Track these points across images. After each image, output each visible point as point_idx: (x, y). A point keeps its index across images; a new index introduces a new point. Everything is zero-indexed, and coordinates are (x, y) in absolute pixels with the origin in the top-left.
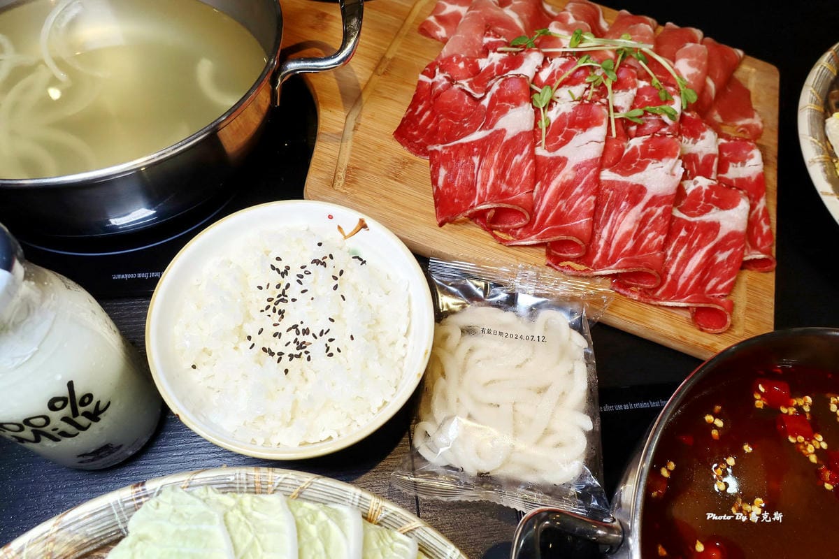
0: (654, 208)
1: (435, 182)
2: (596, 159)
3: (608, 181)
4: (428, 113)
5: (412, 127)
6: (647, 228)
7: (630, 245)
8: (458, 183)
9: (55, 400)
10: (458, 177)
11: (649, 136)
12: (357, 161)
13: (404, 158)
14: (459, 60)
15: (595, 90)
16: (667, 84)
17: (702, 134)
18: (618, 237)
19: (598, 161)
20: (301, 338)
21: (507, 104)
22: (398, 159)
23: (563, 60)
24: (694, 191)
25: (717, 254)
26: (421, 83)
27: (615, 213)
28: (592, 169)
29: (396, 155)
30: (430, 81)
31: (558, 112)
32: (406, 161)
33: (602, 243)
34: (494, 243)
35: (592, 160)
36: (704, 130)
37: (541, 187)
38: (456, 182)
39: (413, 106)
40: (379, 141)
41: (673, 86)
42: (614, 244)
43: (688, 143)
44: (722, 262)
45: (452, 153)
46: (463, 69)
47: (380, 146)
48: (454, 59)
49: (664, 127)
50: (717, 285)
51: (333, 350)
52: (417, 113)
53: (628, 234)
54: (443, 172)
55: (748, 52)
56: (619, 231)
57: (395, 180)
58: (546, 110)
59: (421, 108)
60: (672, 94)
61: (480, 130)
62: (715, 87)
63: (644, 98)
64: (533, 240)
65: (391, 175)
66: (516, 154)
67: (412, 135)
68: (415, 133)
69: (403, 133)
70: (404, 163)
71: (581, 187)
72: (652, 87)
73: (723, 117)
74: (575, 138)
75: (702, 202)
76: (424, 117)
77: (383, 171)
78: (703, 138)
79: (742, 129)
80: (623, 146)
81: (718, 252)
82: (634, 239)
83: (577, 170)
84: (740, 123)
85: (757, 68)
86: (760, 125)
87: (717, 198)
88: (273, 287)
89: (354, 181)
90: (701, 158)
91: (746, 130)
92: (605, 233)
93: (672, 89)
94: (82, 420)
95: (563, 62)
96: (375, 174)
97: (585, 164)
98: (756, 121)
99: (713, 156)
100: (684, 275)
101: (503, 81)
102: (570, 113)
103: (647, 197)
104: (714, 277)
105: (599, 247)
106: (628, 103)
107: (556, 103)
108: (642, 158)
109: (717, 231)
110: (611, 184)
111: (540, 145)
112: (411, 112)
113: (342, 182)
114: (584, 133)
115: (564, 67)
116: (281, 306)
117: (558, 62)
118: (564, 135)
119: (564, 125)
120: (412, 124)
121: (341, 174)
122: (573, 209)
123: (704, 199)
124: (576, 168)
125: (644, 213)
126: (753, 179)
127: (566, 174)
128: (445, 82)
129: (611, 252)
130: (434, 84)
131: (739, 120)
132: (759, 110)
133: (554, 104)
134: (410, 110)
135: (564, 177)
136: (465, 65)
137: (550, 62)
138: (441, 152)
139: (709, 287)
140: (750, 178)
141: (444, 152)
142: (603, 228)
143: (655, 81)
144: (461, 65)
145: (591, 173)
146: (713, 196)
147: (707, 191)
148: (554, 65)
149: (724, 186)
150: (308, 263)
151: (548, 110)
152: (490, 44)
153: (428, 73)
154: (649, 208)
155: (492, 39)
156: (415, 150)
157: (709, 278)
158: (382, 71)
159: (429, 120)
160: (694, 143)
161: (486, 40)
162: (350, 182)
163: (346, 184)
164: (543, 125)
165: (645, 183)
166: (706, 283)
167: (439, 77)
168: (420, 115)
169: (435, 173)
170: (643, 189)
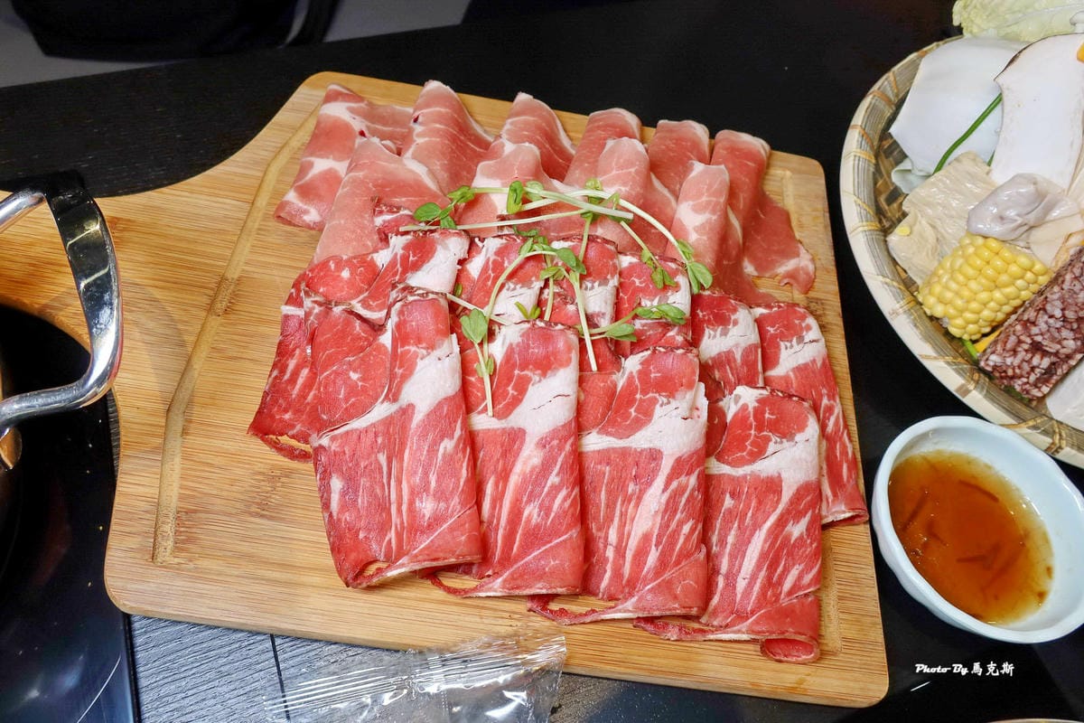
0: (683, 479)
1: (326, 505)
2: (570, 422)
3: (599, 451)
4: (305, 372)
5: (280, 406)
6: (678, 516)
7: (653, 557)
8: (363, 503)
10: (361, 493)
11: (649, 352)
12: (193, 497)
13: (273, 467)
14: (340, 264)
15: (557, 290)
16: (664, 258)
17: (733, 317)
18: (633, 544)
19: (573, 424)
21: (413, 349)
22: (263, 474)
23: (497, 243)
24: (736, 415)
25: (789, 528)
26: (287, 317)
27: (623, 502)
28: (566, 442)
29: (259, 467)
30: (300, 313)
31: (503, 344)
32: (278, 473)
33: (610, 553)
35: (563, 426)
36: (735, 310)
37: (496, 484)
38: (360, 501)
39: (280, 365)
40: (228, 446)
41: (674, 260)
42: (629, 555)
43: (715, 336)
44: (801, 537)
45: (346, 449)
46: (350, 279)
47: (231, 455)
48: (332, 265)
49: (669, 330)
50: (800, 577)
52: (287, 376)
53: (646, 538)
54: (337, 484)
55: (776, 145)
56: (633, 533)
57: (262, 516)
58: (485, 346)
59: (292, 364)
60: (674, 274)
61: (382, 402)
62: (741, 225)
63: (634, 282)
64: (496, 591)
65: (254, 509)
66: (442, 439)
67: (281, 420)
68: (287, 416)
69: (263, 427)
70: (273, 478)
71: (558, 475)
72: (642, 263)
74: (532, 391)
75: (753, 432)
76: (300, 381)
77: (238, 505)
78: (736, 323)
79: (786, 281)
80: (612, 382)
81: (791, 524)
82: (657, 546)
83: (545, 446)
84: (782, 270)
85: (793, 171)
86: (811, 267)
87: (774, 417)
89: (189, 540)
90: (738, 356)
91: (792, 281)
92: (613, 536)
93: (673, 265)
95: (499, 246)
96: (226, 514)
97: (554, 433)
98: (802, 262)
100: (742, 574)
101: (403, 306)
102: (518, 345)
103: (666, 466)
104: (794, 565)
105: (606, 560)
106: (609, 302)
107: (500, 325)
108: (644, 392)
109: (779, 492)
110: (605, 456)
111: (485, 409)
112: (276, 378)
113: (170, 544)
114: (544, 381)
115: (501, 252)
117: (492, 245)
118: (515, 385)
119: (514, 366)
120: (281, 401)
121: (168, 528)
122: (553, 515)
123: (754, 424)
124: (543, 443)
125: (667, 495)
126: (820, 363)
127: (529, 458)
128: (317, 309)
129: (627, 570)
130: (305, 316)
131: (780, 266)
132: (805, 241)
133: (496, 327)
134: (275, 373)
135: (525, 463)
136: (351, 274)
137: (480, 244)
138: (330, 447)
139: (787, 585)
140: (814, 361)
141: (333, 448)
142: (609, 527)
143: (647, 253)
144: (346, 274)
145: (568, 447)
146: (767, 416)
147: (756, 410)
148: (487, 250)
149: (780, 394)
151: (488, 342)
152: (386, 225)
153: (294, 300)
154: (674, 484)
155: (388, 217)
156: (291, 453)
157: (786, 571)
158: (220, 306)
159: (308, 385)
160: (725, 334)
161: (379, 221)
162: (184, 542)
163: (178, 548)
164: (484, 372)
165: (657, 444)
166: (780, 582)
167: (308, 303)
168: (293, 380)
169: (325, 490)
170: (655, 455)
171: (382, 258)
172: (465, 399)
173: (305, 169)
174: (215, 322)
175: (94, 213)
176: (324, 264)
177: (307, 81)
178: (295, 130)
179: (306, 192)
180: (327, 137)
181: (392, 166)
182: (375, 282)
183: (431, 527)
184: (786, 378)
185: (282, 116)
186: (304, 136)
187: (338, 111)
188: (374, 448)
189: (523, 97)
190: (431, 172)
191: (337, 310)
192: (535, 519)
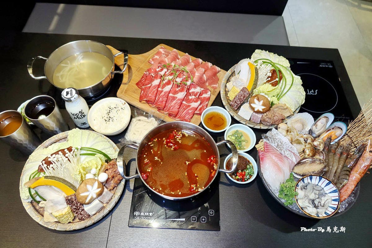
1: (141, 93)
4: (144, 80)
9: (80, 112)
11: (182, 87)
12: (128, 89)
13: (137, 89)
17: (197, 88)
19: (169, 92)
20: (110, 118)
21: (155, 79)
25: (189, 111)
26: (144, 73)
28: (167, 93)
29: (135, 88)
31: (165, 82)
34: (149, 106)
35: (167, 91)
38: (144, 94)
39: (142, 78)
40: (133, 85)
43: (193, 89)
45: (145, 88)
47: (133, 86)
49: (186, 86)
51: (113, 121)
54: (143, 92)
57: (134, 93)
59: (143, 79)
61: (150, 84)
62: (206, 78)
64: (154, 106)
66: (155, 89)
68: (140, 84)
69: (137, 84)
71: (165, 96)
73: (209, 84)
75: (192, 101)
77: (132, 91)
80: (176, 89)
84: (212, 86)
88: (108, 110)
89: (126, 92)
90: (195, 93)
94: (82, 116)
96: (130, 91)
99: (198, 92)
103: (177, 99)
109: (190, 107)
110: (171, 97)
114: (168, 86)
116: (109, 114)
118: (165, 86)
119: (165, 84)
120: (140, 82)
121: (124, 91)
124: (165, 92)
126: (207, 97)
127: (163, 93)
128: (148, 74)
130: (146, 74)
132: (219, 83)
133: (165, 80)
137: (169, 71)
141: (143, 88)
144: (153, 70)
146: (194, 100)
150: (114, 108)
152: (160, 66)
153: (146, 72)
154: (177, 101)
155: (160, 65)
156: (139, 87)
157: (187, 115)
158: (138, 70)
159: (144, 81)
160: (195, 89)
161: (159, 65)
162: (125, 92)
163: (125, 93)
164: (162, 84)
165: (177, 97)
166: (186, 116)
167: (147, 73)
168: (142, 80)
169: (141, 92)
170: (176, 98)
171: (158, 70)
172: (159, 86)
173: (154, 56)
174: (136, 72)
175: (127, 56)
176: (150, 69)
177: (160, 45)
178: (155, 51)
179: (153, 60)
180: (159, 53)
181: (163, 59)
182: (156, 72)
183: (149, 97)
184: (202, 98)
185: (154, 49)
186: (156, 52)
187: (161, 50)
188: (148, 89)
189: (187, 54)
190: (168, 61)
191: (150, 74)
192: (161, 100)
